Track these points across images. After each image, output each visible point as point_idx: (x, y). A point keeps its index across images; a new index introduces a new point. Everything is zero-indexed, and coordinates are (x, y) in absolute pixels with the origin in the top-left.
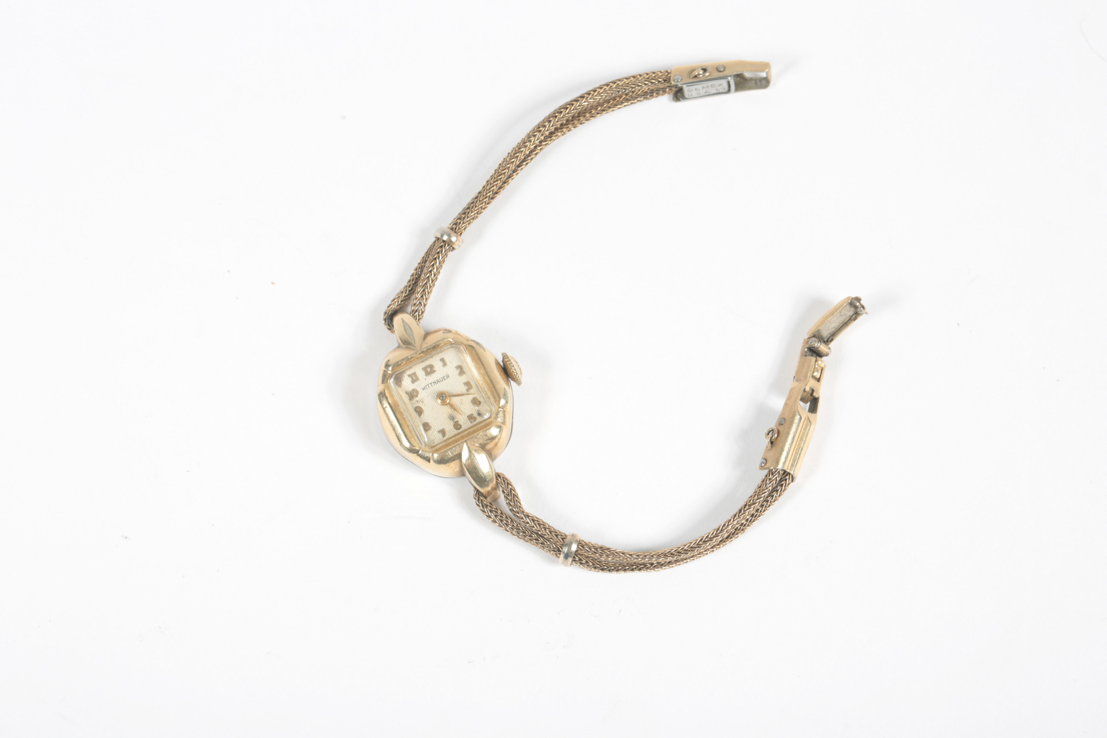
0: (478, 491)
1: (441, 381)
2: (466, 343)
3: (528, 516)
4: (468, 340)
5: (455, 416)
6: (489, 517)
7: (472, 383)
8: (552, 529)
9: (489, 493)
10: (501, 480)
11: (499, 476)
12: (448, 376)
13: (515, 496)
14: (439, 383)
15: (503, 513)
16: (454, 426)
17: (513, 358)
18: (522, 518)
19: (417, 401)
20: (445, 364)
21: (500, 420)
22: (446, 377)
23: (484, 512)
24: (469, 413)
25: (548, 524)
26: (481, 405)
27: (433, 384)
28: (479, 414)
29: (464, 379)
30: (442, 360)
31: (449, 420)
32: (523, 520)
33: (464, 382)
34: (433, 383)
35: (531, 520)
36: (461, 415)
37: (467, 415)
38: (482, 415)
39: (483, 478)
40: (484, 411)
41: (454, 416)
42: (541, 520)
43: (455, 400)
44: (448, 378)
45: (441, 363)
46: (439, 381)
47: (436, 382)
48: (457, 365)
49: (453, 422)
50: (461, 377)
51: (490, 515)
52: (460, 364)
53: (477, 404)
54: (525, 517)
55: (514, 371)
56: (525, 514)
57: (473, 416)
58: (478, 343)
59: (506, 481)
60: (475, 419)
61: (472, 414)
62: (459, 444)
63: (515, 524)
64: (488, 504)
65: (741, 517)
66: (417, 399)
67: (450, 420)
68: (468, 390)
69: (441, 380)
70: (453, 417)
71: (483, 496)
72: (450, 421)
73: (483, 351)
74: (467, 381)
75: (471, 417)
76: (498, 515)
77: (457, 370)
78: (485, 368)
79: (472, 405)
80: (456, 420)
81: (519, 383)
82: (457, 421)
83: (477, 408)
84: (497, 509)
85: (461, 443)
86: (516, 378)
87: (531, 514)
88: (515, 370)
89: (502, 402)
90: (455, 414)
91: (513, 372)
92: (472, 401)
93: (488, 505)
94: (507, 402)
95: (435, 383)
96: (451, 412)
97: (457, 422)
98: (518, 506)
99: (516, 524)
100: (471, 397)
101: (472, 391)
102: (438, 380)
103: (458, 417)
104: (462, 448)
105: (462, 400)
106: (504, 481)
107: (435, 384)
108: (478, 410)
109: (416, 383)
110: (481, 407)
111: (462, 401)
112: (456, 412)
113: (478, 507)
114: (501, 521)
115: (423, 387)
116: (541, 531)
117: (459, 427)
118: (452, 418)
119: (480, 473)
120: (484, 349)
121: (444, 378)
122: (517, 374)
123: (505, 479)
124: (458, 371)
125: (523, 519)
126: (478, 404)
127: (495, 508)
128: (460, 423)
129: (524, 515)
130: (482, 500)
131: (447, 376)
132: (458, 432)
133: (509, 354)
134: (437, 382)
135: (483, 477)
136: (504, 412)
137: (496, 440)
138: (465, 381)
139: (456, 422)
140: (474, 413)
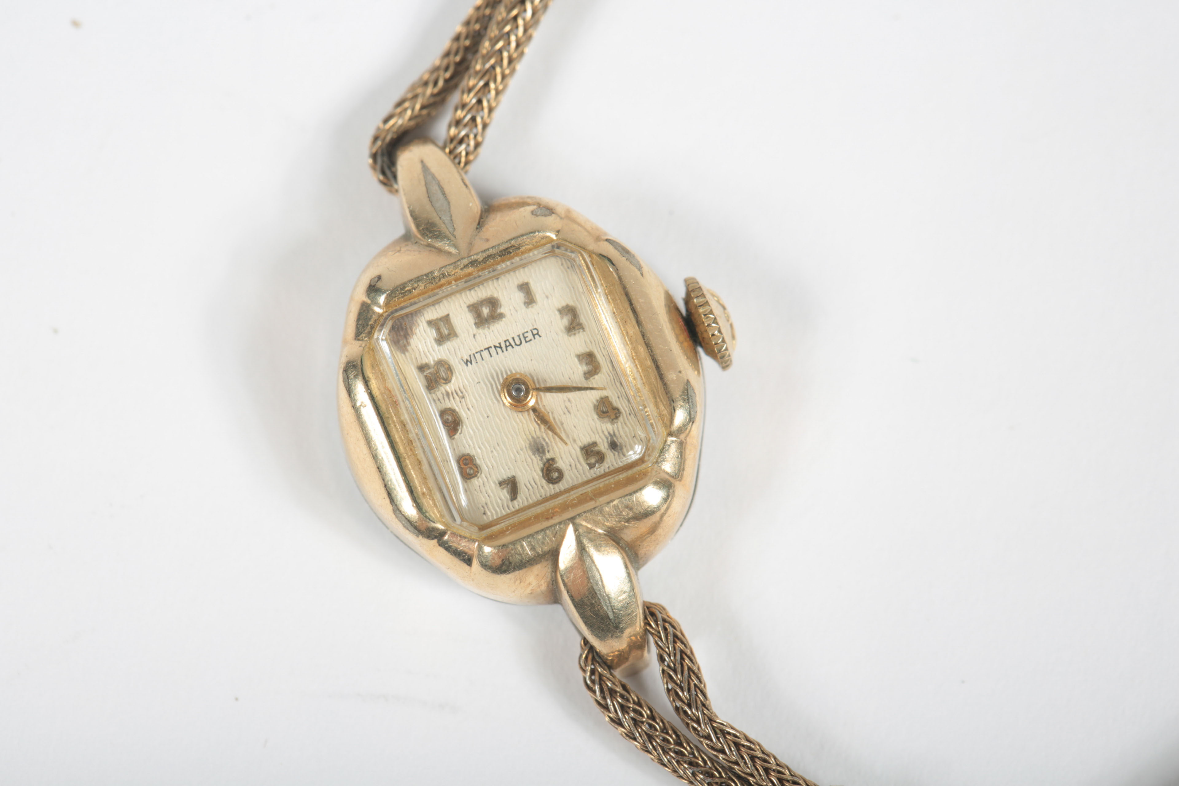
0: (592, 649)
1: (516, 344)
2: (592, 246)
3: (724, 733)
4: (598, 239)
5: (547, 443)
6: (618, 723)
7: (599, 357)
8: (787, 772)
9: (622, 657)
10: (657, 625)
11: (653, 614)
12: (536, 333)
13: (692, 674)
14: (509, 348)
15: (656, 716)
16: (542, 470)
17: (713, 296)
18: (708, 737)
19: (448, 394)
20: (530, 300)
21: (668, 467)
22: (530, 336)
23: (606, 708)
24: (586, 440)
25: (775, 758)
26: (621, 419)
27: (493, 350)
28: (614, 446)
29: (578, 344)
30: (525, 288)
31: (530, 453)
32: (707, 742)
33: (579, 353)
34: (495, 347)
35: (732, 745)
36: (566, 444)
37: (580, 444)
38: (621, 449)
39: (610, 620)
40: (627, 436)
41: (544, 443)
42: (759, 745)
43: (552, 402)
44: (537, 336)
45: (519, 297)
46: (510, 345)
47: (503, 345)
48: (564, 304)
49: (541, 459)
50: (572, 338)
51: (619, 719)
52: (571, 303)
53: (609, 417)
54: (716, 733)
55: (716, 333)
56: (715, 725)
57: (596, 448)
58: (625, 251)
59: (670, 629)
60: (601, 457)
61: (595, 444)
62: (555, 525)
63: (686, 749)
64: (619, 689)
66: (448, 388)
67: (534, 454)
68: (588, 375)
69: (517, 342)
70: (542, 447)
71: (605, 663)
72: (533, 457)
73: (638, 273)
74: (588, 350)
75: (591, 452)
76: (643, 722)
77: (562, 318)
78: (639, 323)
79: (596, 417)
80: (548, 456)
82: (553, 459)
83: (608, 427)
84: (639, 704)
85: (560, 523)
86: (719, 351)
87: (732, 728)
88: (720, 332)
89: (680, 417)
90: (547, 436)
91: (713, 335)
92: (596, 408)
93: (616, 692)
94: (691, 420)
95: (501, 347)
96: (538, 433)
97: (551, 462)
98: (699, 702)
99: (688, 748)
100: (593, 396)
101: (597, 380)
102: (508, 340)
103: (555, 447)
104: (563, 537)
105: (569, 401)
106: (665, 629)
107: (499, 350)
108: (612, 432)
109: (448, 345)
110: (619, 424)
111: (568, 404)
112: (550, 433)
113: (589, 694)
114: (650, 738)
115: (466, 357)
116: (758, 777)
117: (556, 475)
118: (538, 449)
119: (605, 608)
120: (640, 268)
121: (525, 338)
122: (723, 341)
123: (668, 624)
124: (565, 321)
125: (711, 740)
126: (613, 417)
127: (634, 703)
128: (560, 464)
129: (713, 728)
130: (601, 676)
131: (535, 332)
132: (553, 492)
133: (706, 284)
134: (506, 347)
135: (611, 616)
136: (682, 446)
137: (655, 518)
138: (582, 349)
139: (548, 460)
140: (599, 441)
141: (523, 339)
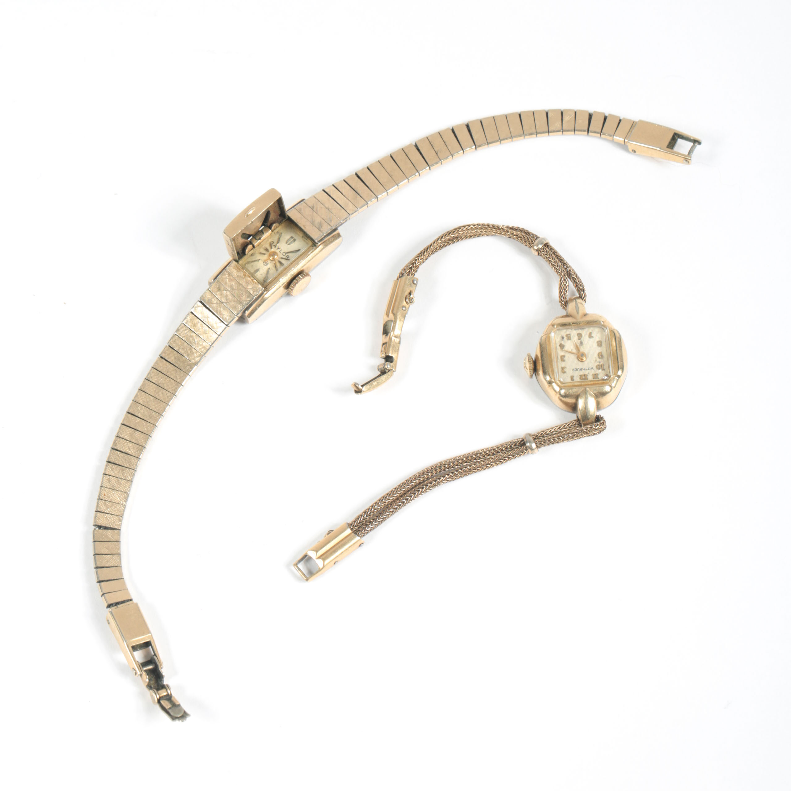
0: (583, 300)
7: (560, 359)
12: (573, 370)
16: (582, 337)
19: (599, 362)
22: (575, 370)
24: (569, 341)
27: (585, 369)
28: (563, 337)
29: (564, 364)
30: (572, 379)
31: (584, 343)
34: (584, 370)
36: (574, 341)
37: (571, 341)
38: (561, 335)
43: (574, 351)
46: (580, 369)
48: (564, 374)
49: (581, 340)
50: (565, 366)
52: (562, 373)
57: (567, 338)
60: (567, 335)
64: (580, 291)
66: (598, 364)
68: (564, 356)
70: (580, 343)
72: (583, 341)
74: (563, 362)
75: (569, 337)
79: (565, 346)
80: (579, 341)
82: (579, 339)
83: (563, 343)
90: (578, 344)
94: (542, 336)
95: (583, 369)
96: (580, 346)
101: (562, 354)
103: (577, 342)
105: (570, 350)
107: (584, 369)
109: (594, 373)
113: (586, 291)
115: (592, 370)
117: (579, 334)
118: (581, 343)
124: (565, 370)
128: (577, 337)
130: (583, 295)
140: (566, 340)
141: (577, 370)
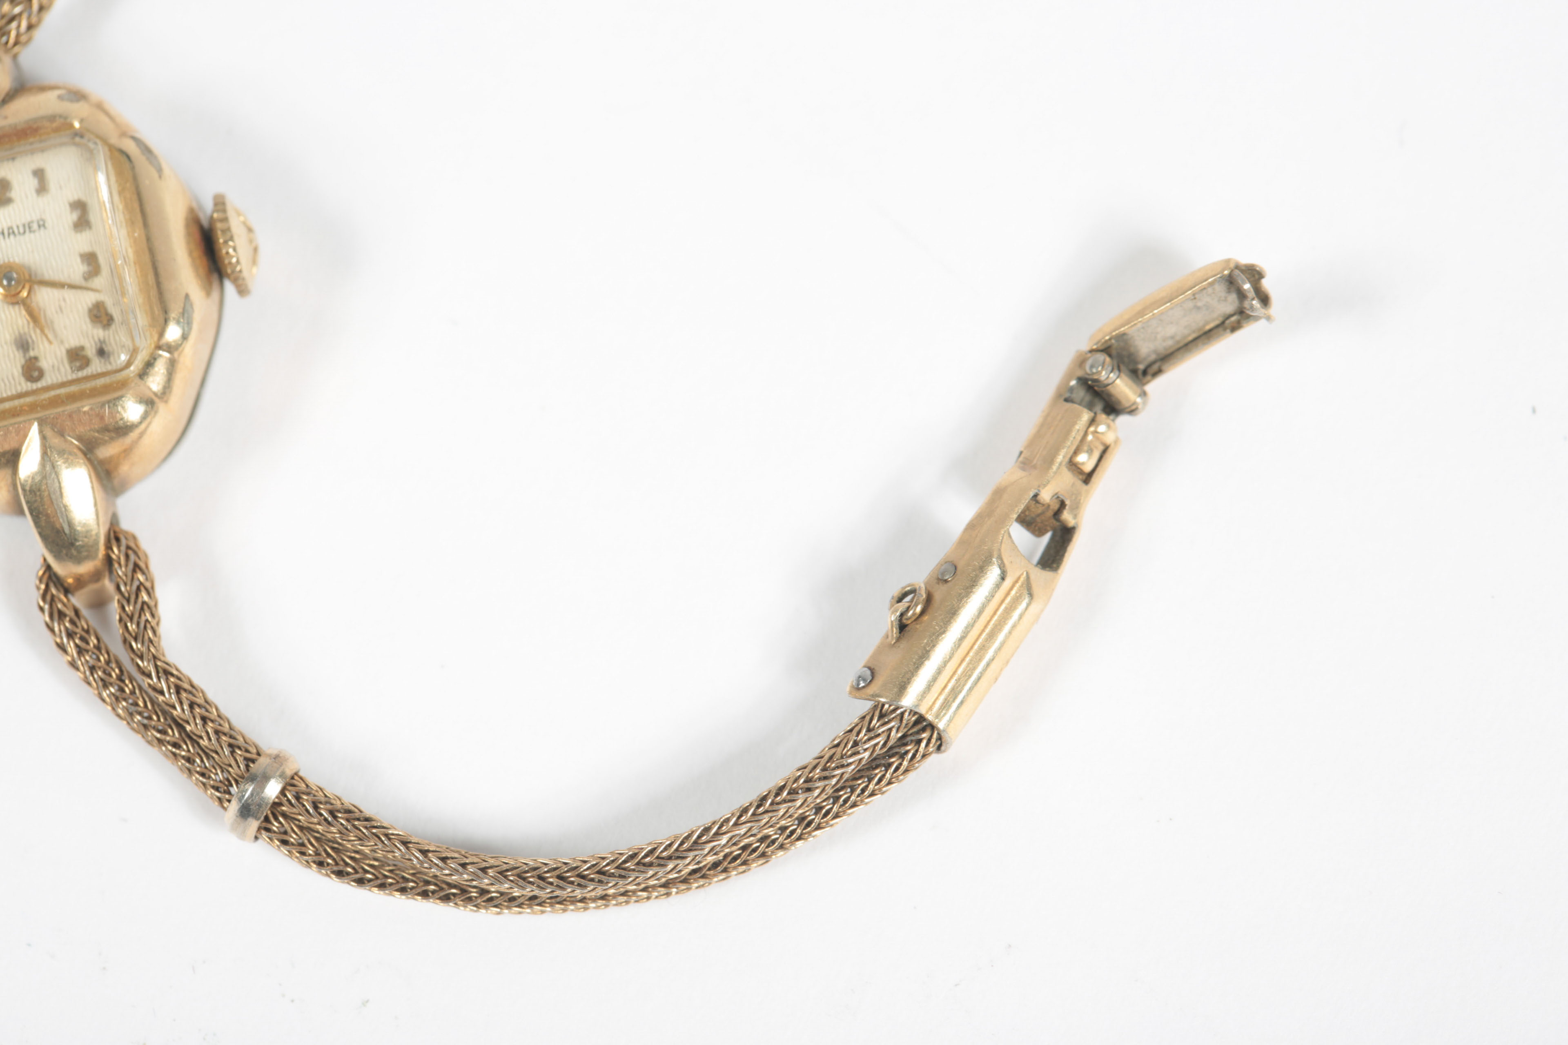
0: (48, 568)
1: (19, 233)
2: (114, 140)
3: (167, 673)
4: (124, 134)
5: (33, 341)
6: (62, 648)
7: (102, 260)
8: (227, 725)
9: (81, 582)
10: (119, 551)
11: (118, 539)
12: (42, 225)
13: (146, 607)
14: (12, 237)
15: (103, 646)
16: (23, 367)
17: (239, 214)
18: (149, 676)
20: (42, 189)
21: (155, 382)
22: (35, 226)
23: (52, 630)
24: (73, 342)
25: (217, 709)
26: (113, 326)
28: (101, 352)
29: (83, 242)
30: (39, 174)
31: (14, 348)
32: (150, 681)
33: (82, 252)
35: (172, 686)
36: (50, 342)
37: (67, 346)
38: (109, 357)
39: (65, 534)
40: (116, 344)
41: (30, 341)
42: (203, 692)
43: (45, 297)
44: (42, 228)
45: (33, 183)
46: (13, 232)
47: (6, 232)
48: (76, 198)
49: (24, 356)
50: (79, 235)
51: (63, 644)
52: (83, 198)
53: (101, 322)
54: (158, 672)
55: (231, 251)
56: (159, 663)
57: (84, 353)
58: (147, 151)
59: (132, 557)
60: (86, 362)
61: (82, 348)
62: (20, 423)
63: (127, 686)
64: (70, 613)
65: (760, 817)
67: (18, 349)
68: (88, 277)
69: (21, 230)
70: (27, 343)
71: (62, 585)
72: (16, 353)
73: (156, 175)
74: (91, 250)
75: (76, 356)
76: (87, 651)
77: (72, 212)
78: (146, 224)
79: (88, 320)
80: (32, 354)
81: (242, 291)
82: (36, 359)
83: (99, 333)
84: (87, 632)
85: (25, 421)
86: (233, 272)
87: (177, 670)
88: (235, 250)
89: (173, 333)
90: (35, 335)
91: (227, 253)
92: (90, 311)
93: (65, 615)
94: (185, 337)
95: (3, 234)
96: (26, 330)
97: (33, 361)
98: (146, 637)
99: (130, 686)
100: (89, 299)
101: (98, 282)
102: (12, 227)
103: (41, 346)
104: (25, 436)
105: (64, 300)
106: (127, 556)
107: (1, 236)
108: (102, 339)
110: (111, 331)
111: (63, 304)
112: (38, 331)
113: (39, 613)
114: (92, 669)
116: (193, 725)
117: (36, 374)
118: (23, 345)
119: (61, 520)
120: (160, 170)
121: (30, 228)
122: (238, 262)
123: (131, 550)
124: (75, 216)
125: (151, 679)
126: (105, 322)
127: (83, 629)
128: (44, 364)
129: (156, 666)
130: (53, 596)
131: (41, 223)
132: (27, 389)
133: (234, 200)
134: (9, 234)
135: (67, 531)
136: (172, 365)
137: (133, 435)
138: (86, 249)
139: (30, 359)
140: (87, 345)
141: (28, 228)
